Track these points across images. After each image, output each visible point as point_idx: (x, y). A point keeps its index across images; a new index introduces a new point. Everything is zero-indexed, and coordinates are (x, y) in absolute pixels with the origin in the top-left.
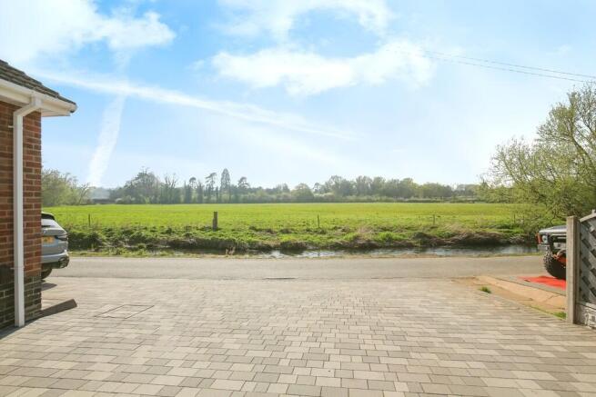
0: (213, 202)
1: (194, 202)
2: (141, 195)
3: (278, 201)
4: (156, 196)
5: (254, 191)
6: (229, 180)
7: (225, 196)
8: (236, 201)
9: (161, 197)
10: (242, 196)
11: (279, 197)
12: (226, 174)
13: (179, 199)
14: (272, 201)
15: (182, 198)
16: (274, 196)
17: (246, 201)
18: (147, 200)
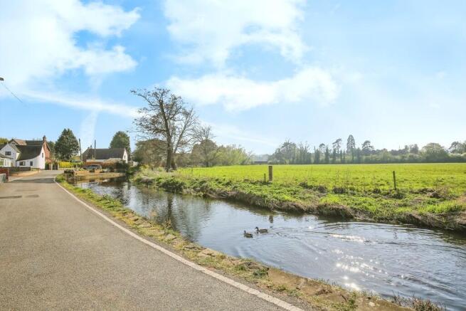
0: (338, 163)
1: (322, 163)
2: (284, 158)
3: (402, 161)
4: (294, 159)
5: (378, 152)
6: (354, 144)
7: (349, 158)
8: (359, 162)
9: (297, 160)
10: (364, 157)
11: (403, 157)
12: (351, 140)
13: (310, 160)
14: (396, 161)
15: (313, 160)
16: (398, 157)
17: (368, 162)
18: (288, 162)
